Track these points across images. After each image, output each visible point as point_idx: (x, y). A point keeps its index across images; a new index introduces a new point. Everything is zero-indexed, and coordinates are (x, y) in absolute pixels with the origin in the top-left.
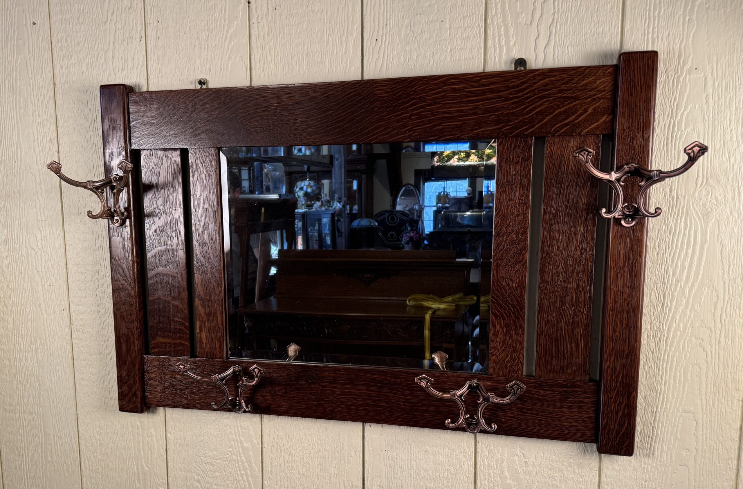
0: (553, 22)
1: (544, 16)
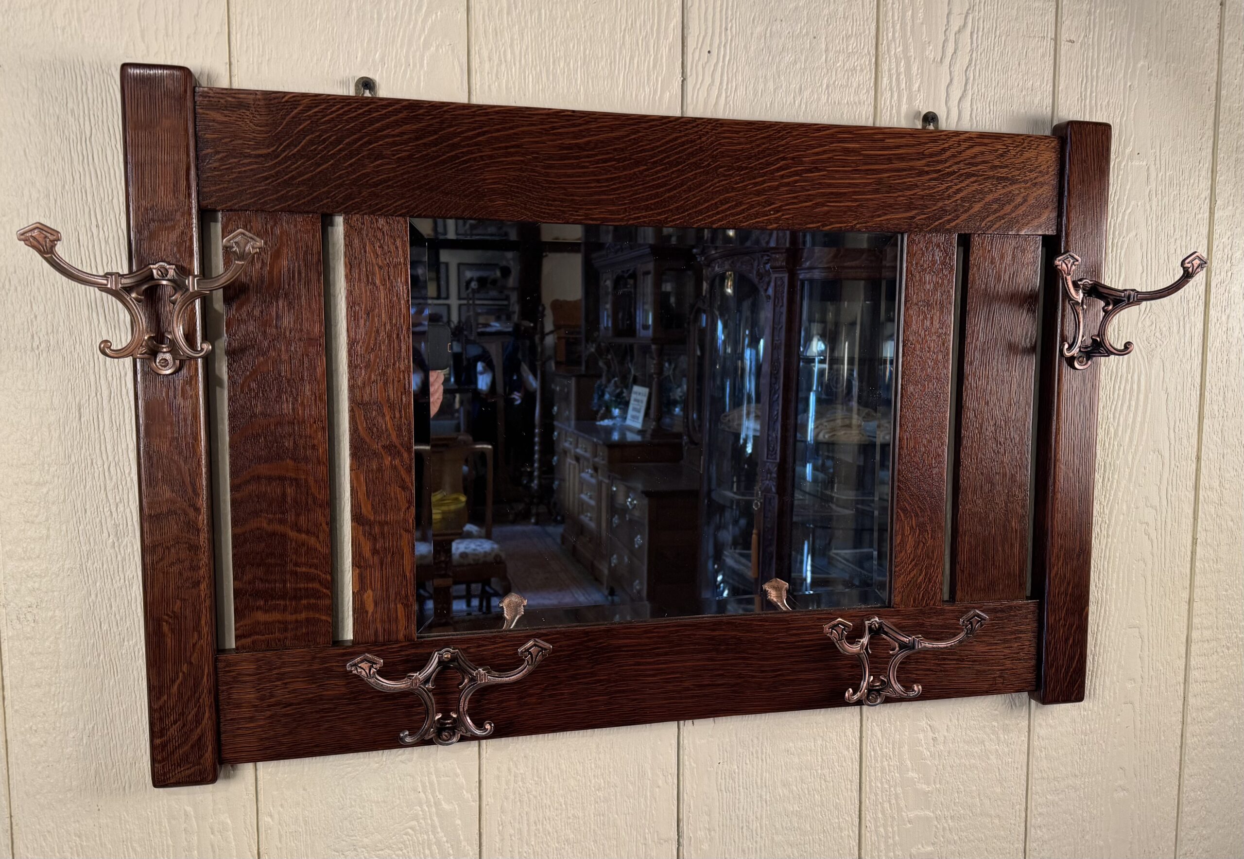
0: (970, 64)
1: (959, 53)
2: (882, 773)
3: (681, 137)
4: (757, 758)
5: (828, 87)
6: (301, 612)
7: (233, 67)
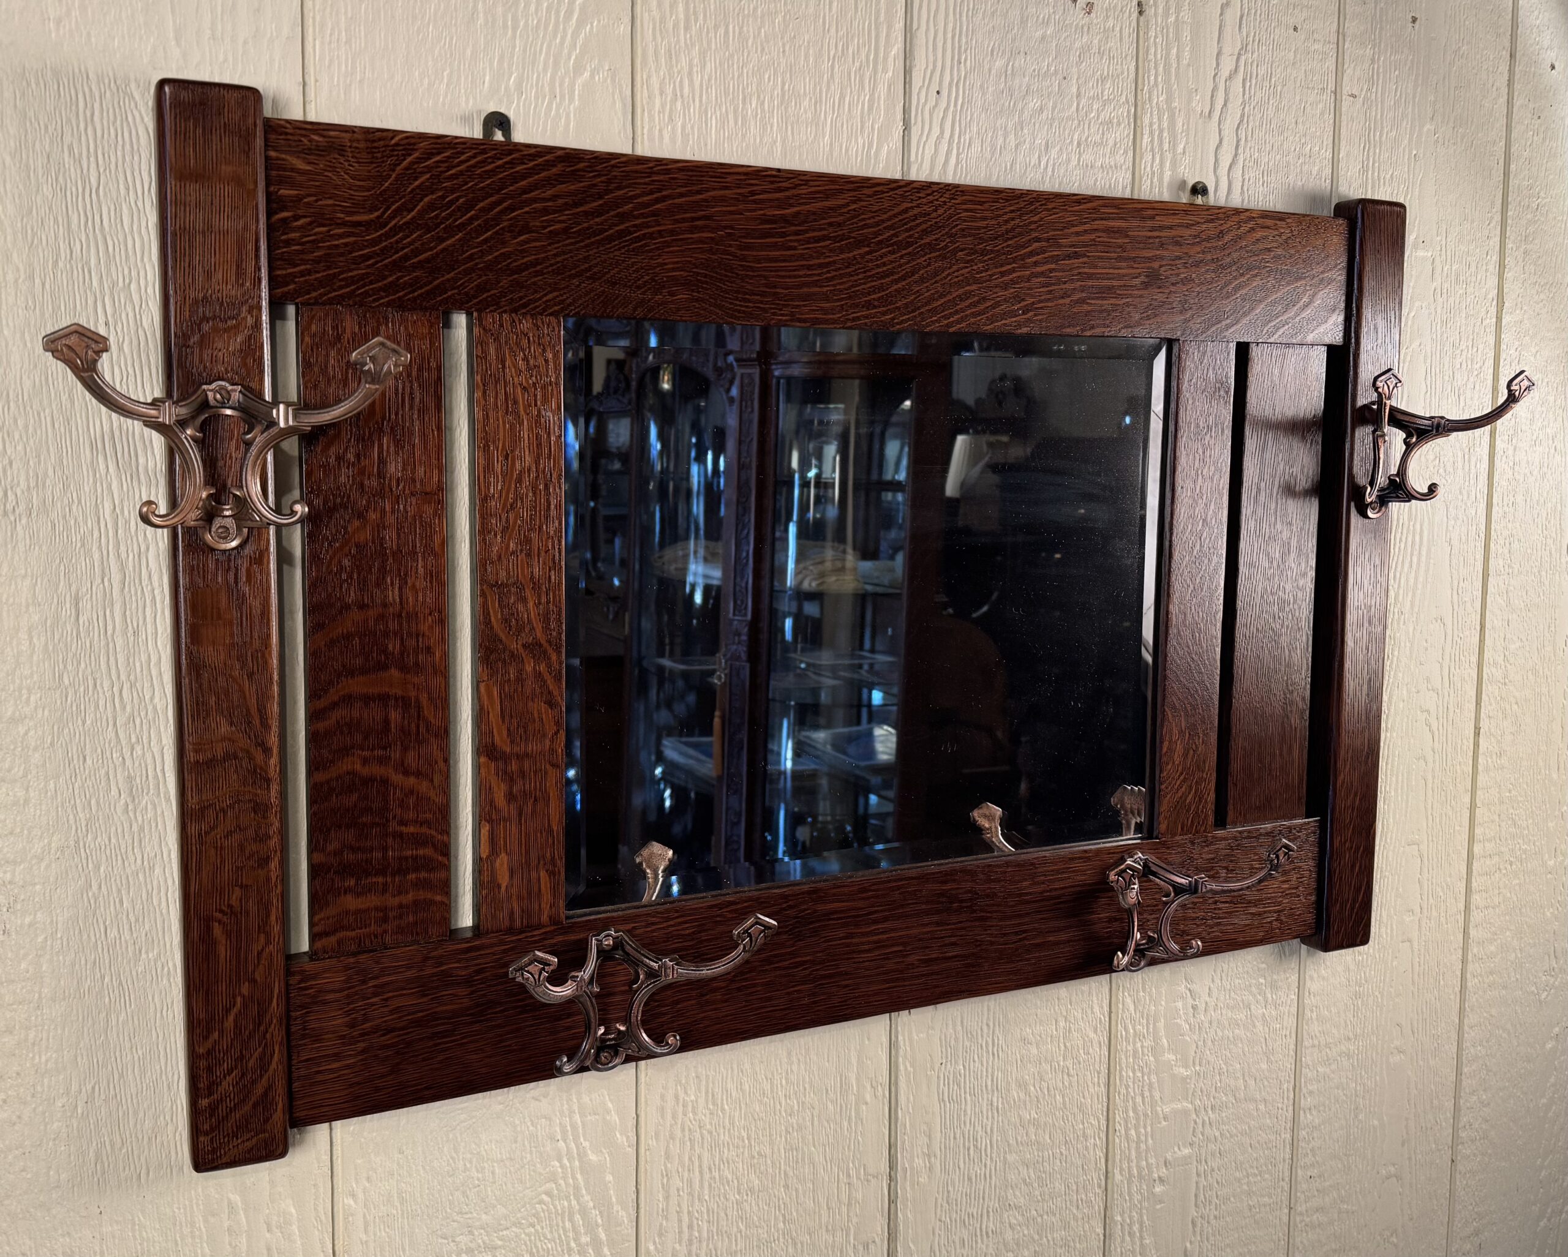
0: (1241, 121)
2: (1134, 1057)
3: (912, 208)
4: (988, 1052)
5: (1079, 144)
6: (407, 893)
7: (307, 88)
